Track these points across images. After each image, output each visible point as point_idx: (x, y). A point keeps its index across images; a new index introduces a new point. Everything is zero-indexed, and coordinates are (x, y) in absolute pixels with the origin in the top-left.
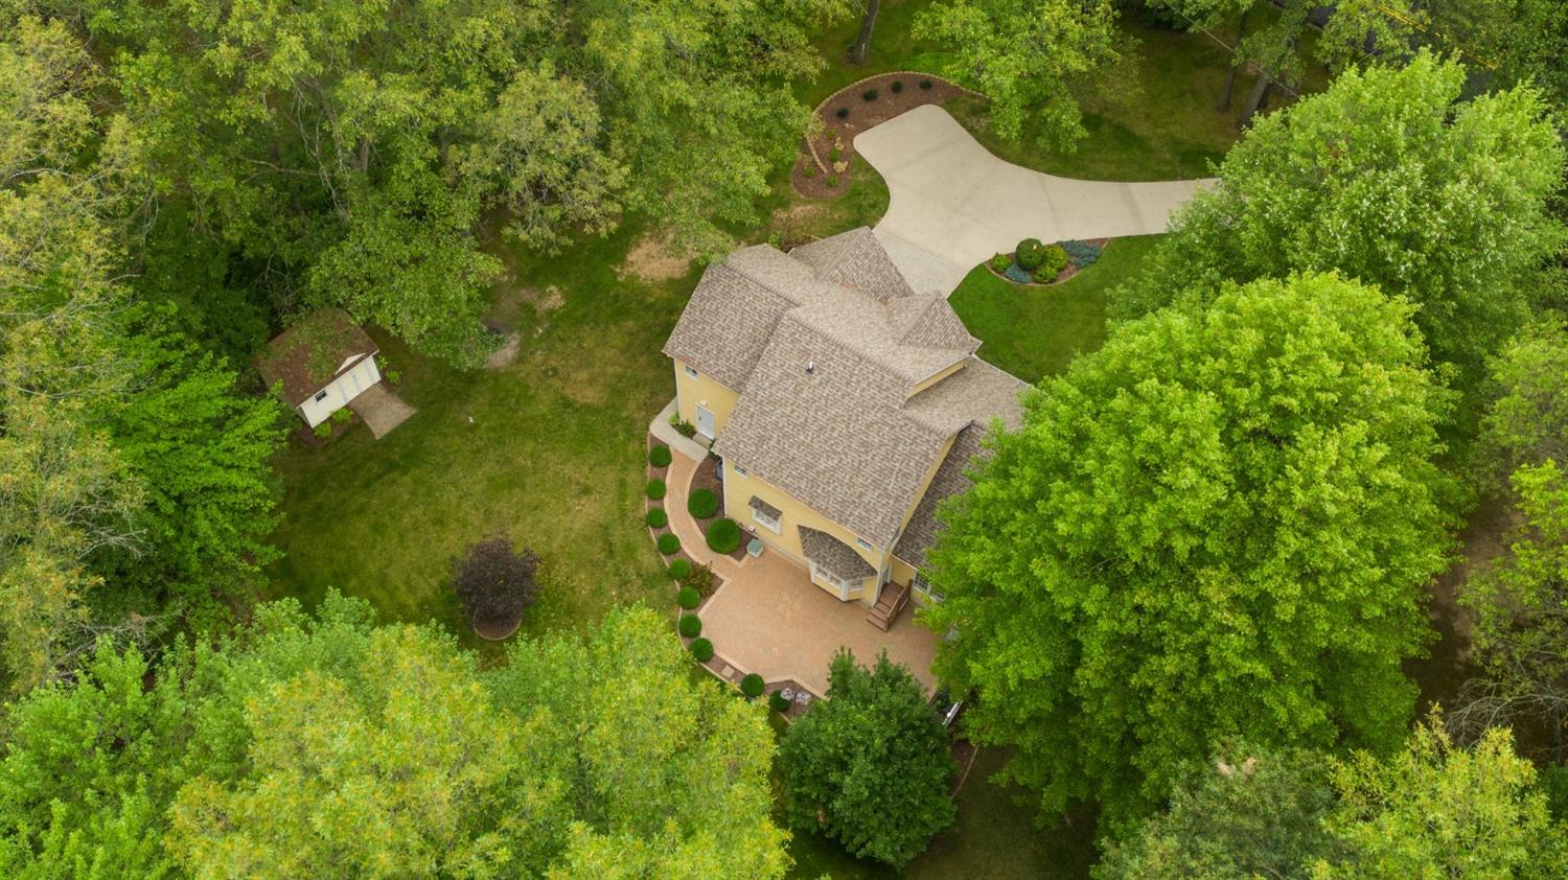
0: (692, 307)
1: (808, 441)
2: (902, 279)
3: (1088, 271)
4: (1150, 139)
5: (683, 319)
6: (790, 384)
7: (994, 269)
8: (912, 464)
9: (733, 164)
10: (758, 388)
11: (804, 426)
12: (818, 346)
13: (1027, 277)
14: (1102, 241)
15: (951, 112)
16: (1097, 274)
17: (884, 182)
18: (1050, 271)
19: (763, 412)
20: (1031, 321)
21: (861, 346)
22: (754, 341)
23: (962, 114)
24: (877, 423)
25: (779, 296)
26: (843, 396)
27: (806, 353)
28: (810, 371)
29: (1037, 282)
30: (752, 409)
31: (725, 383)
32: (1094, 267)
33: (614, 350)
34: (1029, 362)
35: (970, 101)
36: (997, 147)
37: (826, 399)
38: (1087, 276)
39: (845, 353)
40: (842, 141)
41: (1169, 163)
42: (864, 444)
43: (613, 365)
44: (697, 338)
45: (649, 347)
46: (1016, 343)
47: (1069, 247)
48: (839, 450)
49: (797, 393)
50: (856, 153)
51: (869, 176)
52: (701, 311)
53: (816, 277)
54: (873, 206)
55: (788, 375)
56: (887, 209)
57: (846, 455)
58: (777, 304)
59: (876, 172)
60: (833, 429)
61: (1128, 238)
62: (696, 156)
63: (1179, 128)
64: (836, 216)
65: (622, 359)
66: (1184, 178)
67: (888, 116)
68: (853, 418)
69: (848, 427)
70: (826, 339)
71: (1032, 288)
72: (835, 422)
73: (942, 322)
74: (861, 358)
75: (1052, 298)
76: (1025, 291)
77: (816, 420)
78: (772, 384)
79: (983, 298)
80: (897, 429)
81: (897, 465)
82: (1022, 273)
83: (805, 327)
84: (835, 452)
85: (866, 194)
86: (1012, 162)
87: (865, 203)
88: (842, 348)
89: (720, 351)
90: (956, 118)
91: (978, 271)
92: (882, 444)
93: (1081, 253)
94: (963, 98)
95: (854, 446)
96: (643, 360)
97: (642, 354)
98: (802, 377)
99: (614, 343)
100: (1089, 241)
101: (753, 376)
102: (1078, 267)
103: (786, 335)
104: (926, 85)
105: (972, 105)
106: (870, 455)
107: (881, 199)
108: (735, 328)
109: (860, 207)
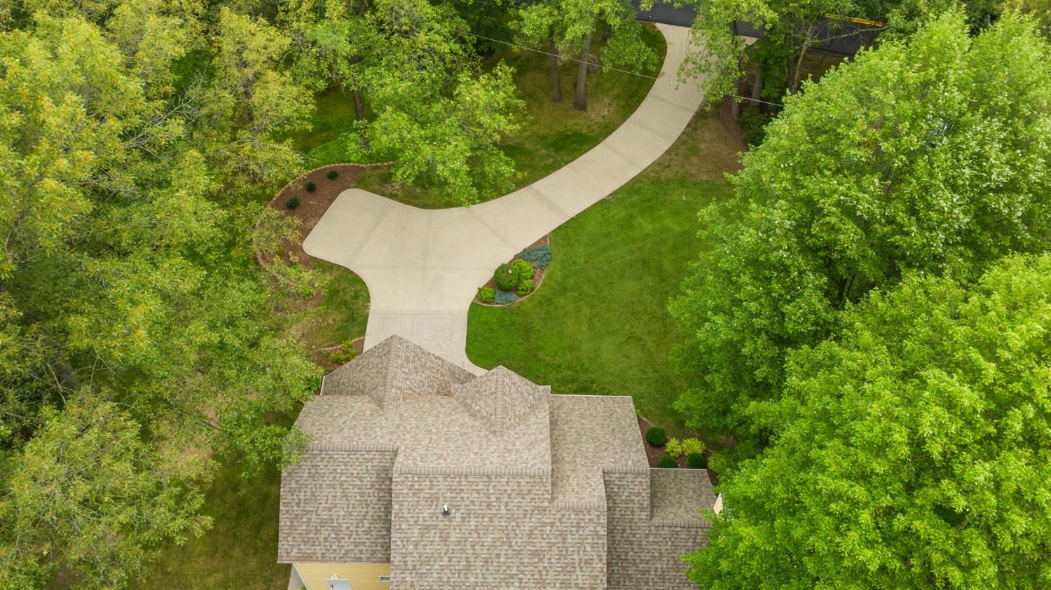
0: (286, 505)
1: (480, 579)
2: (443, 361)
3: (551, 268)
4: (524, 144)
5: (284, 521)
6: (434, 536)
7: (485, 302)
8: (588, 548)
9: (269, 361)
10: (404, 555)
11: (468, 568)
12: (443, 485)
13: (513, 296)
14: (544, 238)
15: (366, 188)
16: (558, 267)
17: (352, 273)
18: (527, 283)
19: (422, 576)
20: (539, 331)
21: (479, 463)
22: (367, 505)
23: (376, 187)
24: (536, 528)
25: (368, 452)
26: (491, 519)
27: (433, 499)
28: (446, 513)
29: (523, 296)
30: (408, 579)
31: (360, 560)
32: (552, 264)
33: (202, 558)
34: (560, 366)
35: (375, 173)
36: (420, 201)
37: (476, 530)
38: (553, 273)
39: (471, 479)
40: (294, 254)
41: (549, 156)
42: (534, 554)
43: (209, 575)
44: (308, 532)
45: (235, 536)
46: (540, 354)
47: (525, 255)
48: (513, 572)
49: (445, 540)
50: (311, 257)
51: (336, 273)
52: (298, 504)
53: (381, 406)
54: (356, 297)
55: (427, 528)
56: (368, 293)
57: (522, 572)
58: (371, 460)
59: (340, 267)
60: (498, 556)
61: (560, 227)
62: (227, 373)
63: (538, 126)
64: (330, 321)
65: (215, 564)
66: (567, 163)
67: (318, 215)
68: (512, 535)
69: (510, 546)
70: (446, 476)
71: (522, 303)
72: (495, 547)
73: (518, 392)
74: (489, 477)
75: (540, 304)
76: (518, 308)
77: (477, 556)
78: (416, 545)
79: (492, 331)
80: (558, 524)
81: (575, 556)
82: (508, 295)
83: (419, 475)
84: (512, 576)
85: (343, 290)
86: (439, 208)
87: (348, 298)
88: (466, 477)
89: (337, 531)
90: (374, 192)
91: (473, 309)
92: (551, 545)
93: (536, 254)
94: (368, 172)
95: (526, 560)
96: (237, 552)
97: (232, 547)
98: (442, 523)
99: (196, 552)
100: (536, 243)
101: (393, 546)
102: (542, 268)
103: (405, 491)
104: (333, 175)
105: (379, 176)
106: (546, 561)
107: (358, 287)
108: (342, 503)
109: (345, 303)
